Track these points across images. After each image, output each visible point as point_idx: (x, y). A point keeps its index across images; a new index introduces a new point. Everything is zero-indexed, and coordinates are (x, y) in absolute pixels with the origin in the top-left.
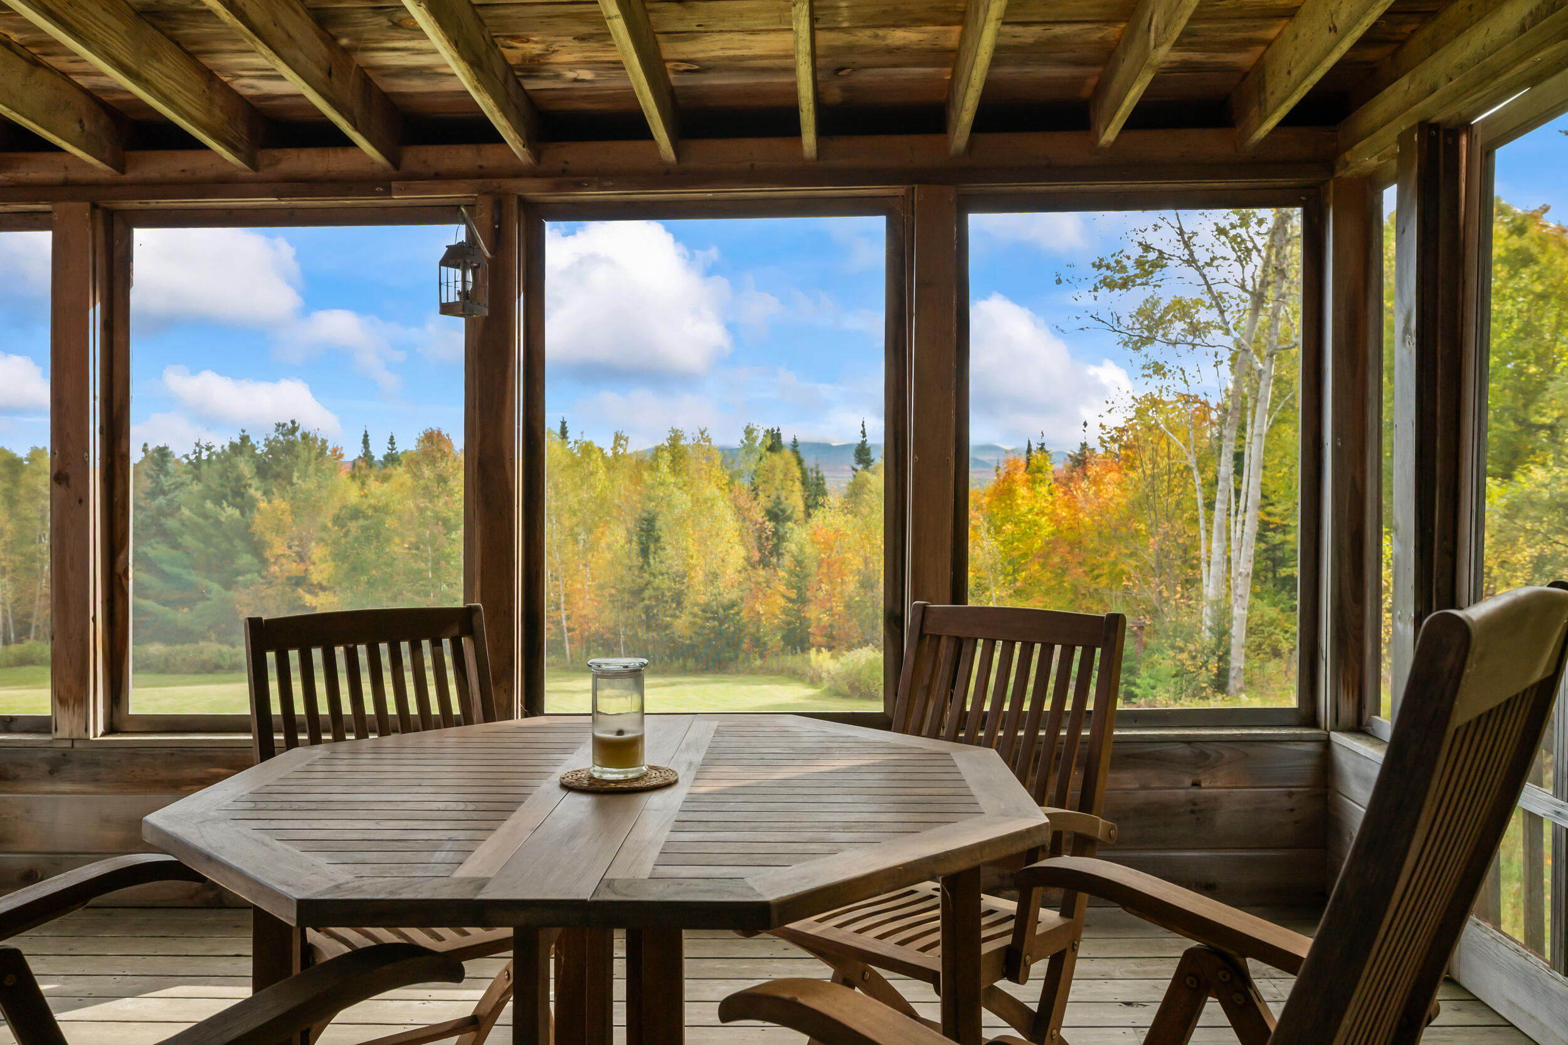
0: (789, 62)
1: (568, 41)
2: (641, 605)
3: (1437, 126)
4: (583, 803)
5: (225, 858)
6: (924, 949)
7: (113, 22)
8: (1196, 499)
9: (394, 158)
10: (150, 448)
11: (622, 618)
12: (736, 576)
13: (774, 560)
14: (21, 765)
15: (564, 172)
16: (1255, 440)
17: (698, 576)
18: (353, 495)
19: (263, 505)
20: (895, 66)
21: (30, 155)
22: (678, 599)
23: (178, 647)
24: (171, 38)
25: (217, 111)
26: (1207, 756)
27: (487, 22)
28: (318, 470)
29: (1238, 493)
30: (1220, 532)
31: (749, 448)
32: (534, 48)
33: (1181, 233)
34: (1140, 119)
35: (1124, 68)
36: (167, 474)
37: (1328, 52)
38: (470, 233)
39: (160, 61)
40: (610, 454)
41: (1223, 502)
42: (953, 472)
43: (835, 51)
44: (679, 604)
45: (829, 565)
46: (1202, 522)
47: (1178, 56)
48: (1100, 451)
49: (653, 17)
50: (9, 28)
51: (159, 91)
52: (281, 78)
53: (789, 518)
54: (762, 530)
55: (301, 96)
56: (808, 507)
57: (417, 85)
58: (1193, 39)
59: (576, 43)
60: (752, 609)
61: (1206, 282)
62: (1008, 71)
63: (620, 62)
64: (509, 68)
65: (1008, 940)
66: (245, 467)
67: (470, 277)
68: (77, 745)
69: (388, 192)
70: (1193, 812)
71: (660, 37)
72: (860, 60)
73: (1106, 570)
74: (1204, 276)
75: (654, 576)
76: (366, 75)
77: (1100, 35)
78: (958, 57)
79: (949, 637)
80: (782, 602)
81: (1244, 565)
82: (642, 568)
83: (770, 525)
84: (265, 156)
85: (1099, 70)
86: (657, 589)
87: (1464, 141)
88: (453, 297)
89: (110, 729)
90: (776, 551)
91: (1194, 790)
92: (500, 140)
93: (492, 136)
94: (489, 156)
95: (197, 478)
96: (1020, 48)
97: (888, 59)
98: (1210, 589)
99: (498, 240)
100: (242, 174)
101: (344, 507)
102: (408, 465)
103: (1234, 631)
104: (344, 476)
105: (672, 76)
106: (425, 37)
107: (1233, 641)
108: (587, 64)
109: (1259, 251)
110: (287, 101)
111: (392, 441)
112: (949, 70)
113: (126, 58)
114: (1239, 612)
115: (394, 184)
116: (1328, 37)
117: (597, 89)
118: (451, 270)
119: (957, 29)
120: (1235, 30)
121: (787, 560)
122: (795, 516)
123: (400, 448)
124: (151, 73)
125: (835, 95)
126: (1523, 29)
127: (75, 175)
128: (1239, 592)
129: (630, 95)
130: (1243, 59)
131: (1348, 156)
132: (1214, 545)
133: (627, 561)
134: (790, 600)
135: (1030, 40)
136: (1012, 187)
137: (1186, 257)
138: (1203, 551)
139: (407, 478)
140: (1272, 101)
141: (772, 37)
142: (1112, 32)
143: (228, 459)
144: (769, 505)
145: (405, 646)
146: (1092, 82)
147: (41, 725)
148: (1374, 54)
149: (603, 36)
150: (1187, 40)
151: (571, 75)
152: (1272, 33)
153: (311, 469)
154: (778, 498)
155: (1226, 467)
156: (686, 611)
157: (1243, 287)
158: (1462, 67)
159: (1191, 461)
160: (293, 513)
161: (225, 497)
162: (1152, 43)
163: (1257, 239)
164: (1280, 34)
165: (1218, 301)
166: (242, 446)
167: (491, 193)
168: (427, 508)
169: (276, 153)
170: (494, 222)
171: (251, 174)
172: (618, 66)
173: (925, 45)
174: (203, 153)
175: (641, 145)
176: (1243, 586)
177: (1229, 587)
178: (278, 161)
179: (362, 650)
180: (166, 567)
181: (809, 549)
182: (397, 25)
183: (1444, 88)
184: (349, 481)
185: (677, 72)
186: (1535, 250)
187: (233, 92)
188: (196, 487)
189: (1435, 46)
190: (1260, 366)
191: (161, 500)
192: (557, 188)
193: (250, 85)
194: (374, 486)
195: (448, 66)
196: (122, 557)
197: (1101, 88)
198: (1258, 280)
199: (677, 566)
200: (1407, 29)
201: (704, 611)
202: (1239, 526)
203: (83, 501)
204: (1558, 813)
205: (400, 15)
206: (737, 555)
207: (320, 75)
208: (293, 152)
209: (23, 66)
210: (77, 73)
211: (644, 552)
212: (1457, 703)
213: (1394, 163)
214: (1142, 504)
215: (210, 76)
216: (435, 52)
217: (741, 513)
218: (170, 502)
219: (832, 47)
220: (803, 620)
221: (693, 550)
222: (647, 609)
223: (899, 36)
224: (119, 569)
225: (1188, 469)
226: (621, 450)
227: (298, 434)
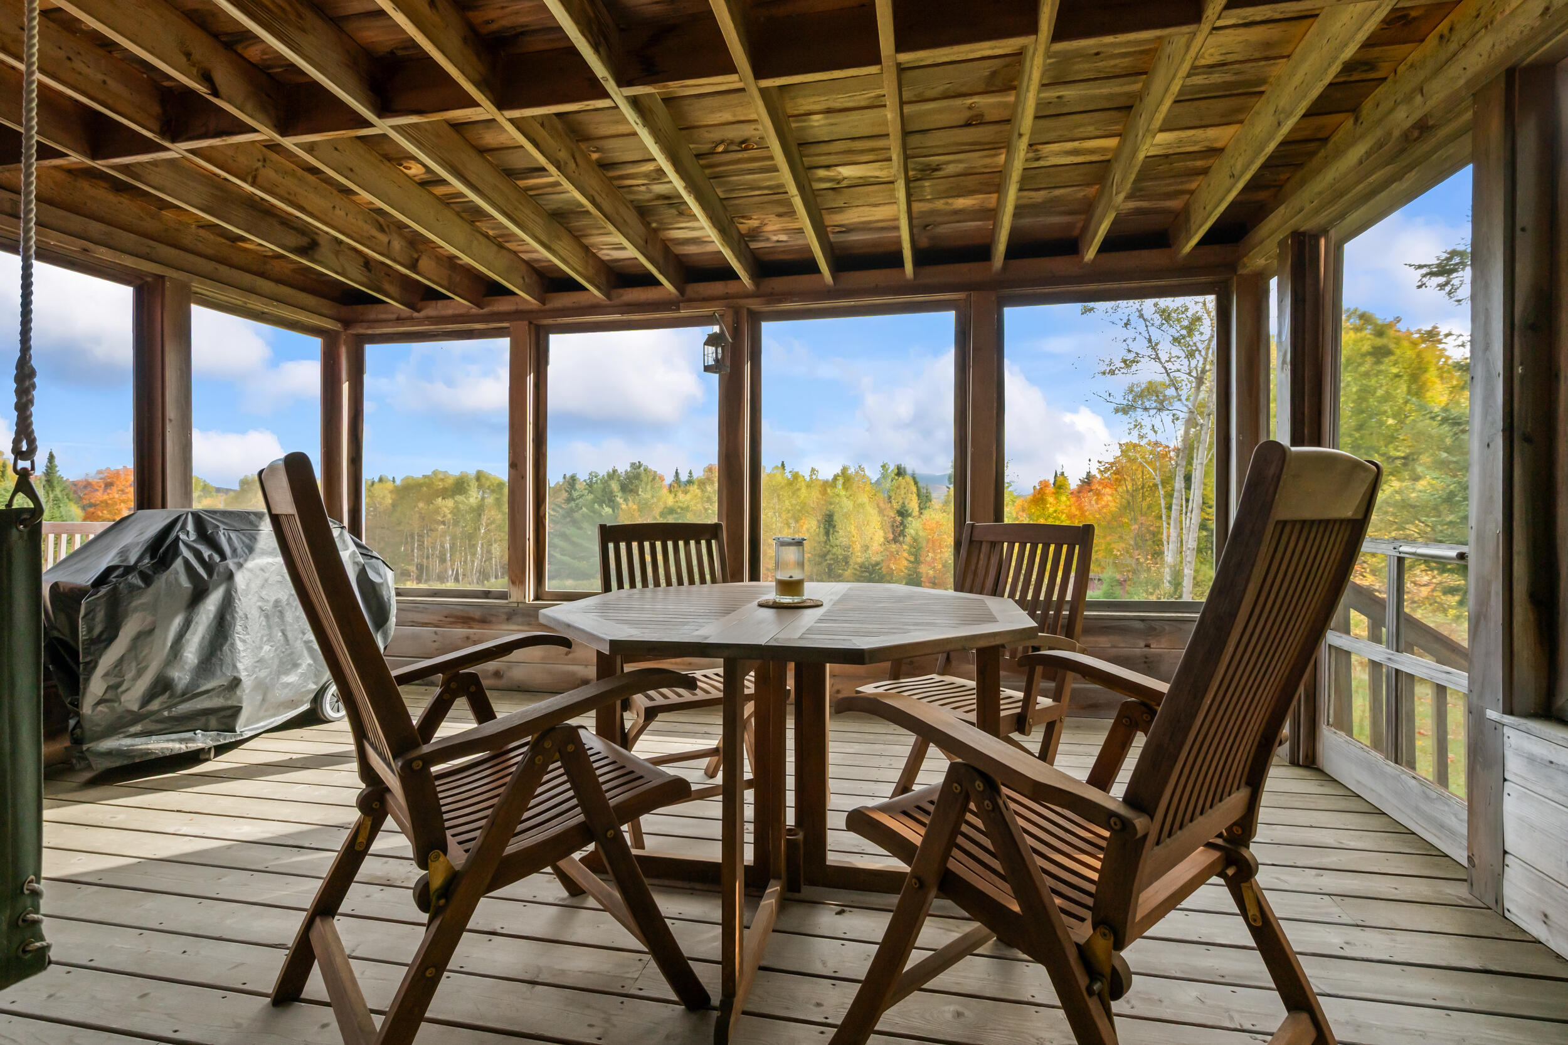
0: (896, 223)
1: (773, 218)
2: (825, 564)
3: (1303, 234)
4: (769, 613)
5: (576, 625)
6: (967, 712)
7: (538, 219)
8: (1160, 504)
9: (681, 291)
10: (567, 476)
11: (815, 570)
12: (879, 547)
13: (901, 539)
14: (493, 615)
15: (772, 294)
16: (1199, 467)
17: (857, 547)
18: (670, 501)
19: (624, 506)
20: (958, 222)
21: (499, 298)
22: (846, 560)
23: (580, 582)
24: (566, 229)
25: (590, 268)
26: (1155, 629)
27: (729, 209)
28: (652, 488)
29: (1187, 500)
30: (1175, 523)
31: (884, 476)
32: (753, 223)
33: (1150, 341)
34: (1108, 246)
35: (1099, 212)
36: (575, 490)
37: (1229, 191)
38: (721, 329)
39: (560, 240)
40: (808, 479)
41: (1177, 505)
42: (994, 458)
43: (923, 214)
44: (847, 563)
45: (933, 542)
46: (1164, 517)
47: (1132, 205)
48: (1098, 476)
49: (818, 199)
50: (488, 228)
51: (560, 256)
52: (624, 248)
53: (910, 515)
54: (895, 521)
55: (636, 258)
56: (921, 509)
57: (692, 249)
58: (1142, 193)
59: (777, 219)
60: (888, 566)
61: (1167, 371)
62: (1027, 221)
63: (801, 229)
64: (742, 236)
65: (1019, 710)
66: (615, 486)
67: (720, 350)
68: (520, 605)
69: (678, 309)
70: (1145, 662)
71: (823, 211)
72: (939, 219)
73: (1103, 547)
74: (1165, 368)
75: (833, 547)
76: (666, 245)
77: (1082, 194)
78: (996, 214)
79: (987, 542)
80: (905, 563)
81: (1191, 543)
82: (826, 542)
83: (899, 519)
84: (615, 293)
85: (1083, 217)
86: (834, 554)
87: (1323, 242)
88: (711, 362)
89: (537, 598)
90: (902, 533)
91: (1147, 649)
92: (738, 278)
93: (734, 276)
94: (731, 287)
95: (590, 492)
96: (1034, 206)
97: (953, 218)
98: (1169, 557)
99: (736, 332)
100: (604, 303)
101: (666, 507)
102: (699, 485)
103: (1185, 584)
104: (665, 491)
105: (831, 236)
106: (697, 220)
107: (1184, 589)
108: (785, 231)
109: (1200, 351)
110: (626, 262)
111: (690, 473)
112: (991, 222)
113: (544, 238)
114: (1188, 572)
115: (681, 305)
116: (1228, 182)
117: (790, 246)
118: (710, 348)
119: (995, 196)
120: (1170, 185)
121: (908, 539)
122: (914, 514)
123: (695, 476)
124: (556, 246)
125: (924, 242)
126: (1361, 162)
127: (521, 307)
128: (1188, 559)
129: (808, 249)
130: (1175, 204)
131: (1245, 259)
132: (1172, 530)
133: (817, 538)
134: (911, 562)
135: (1040, 200)
136: (1029, 291)
137: (1153, 356)
138: (1165, 535)
139: (698, 492)
140: (1194, 227)
141: (887, 208)
142: (1091, 191)
143: (606, 482)
144: (898, 508)
145: (681, 543)
146: (1080, 225)
147: (503, 596)
148: (1262, 195)
149: (791, 213)
150: (1138, 194)
151: (775, 238)
152: (1193, 186)
153: (649, 487)
154: (903, 503)
155: (1179, 484)
156: (851, 567)
157: (1189, 374)
158: (1320, 193)
159: (1158, 480)
160: (639, 510)
161: (604, 502)
162: (1114, 192)
163: (1199, 344)
164: (1199, 185)
165: (1174, 383)
166: (613, 475)
167: (732, 307)
168: (709, 508)
169: (621, 291)
170: (734, 322)
171: (608, 302)
172: (800, 231)
173: (977, 207)
174: (586, 292)
175: (814, 277)
176: (1190, 556)
177: (1182, 557)
178: (622, 296)
179: (658, 544)
180: (575, 539)
181: (921, 533)
182: (681, 214)
183: (1308, 207)
184: (668, 494)
185: (833, 233)
186: (1392, 346)
187: (599, 259)
188: (591, 497)
189: (1302, 183)
190: (1202, 421)
191: (573, 504)
192: (769, 303)
193: (608, 254)
194: (681, 496)
195: (710, 236)
196: (543, 508)
197: (1085, 228)
198: (1199, 369)
199: (844, 541)
200: (1283, 177)
201: (861, 567)
202: (1188, 520)
203: (524, 477)
204: (1389, 659)
205: (683, 207)
206: (879, 536)
207: (641, 242)
208: (629, 290)
209: (495, 248)
210: (522, 252)
211: (827, 533)
212: (1277, 497)
213: (1275, 262)
214: (1128, 507)
215: (586, 249)
216: (702, 228)
217: (881, 512)
218: (577, 505)
219: (921, 212)
220: (918, 574)
221: (854, 532)
222: (829, 565)
223: (961, 203)
224: (541, 514)
225: (1156, 485)
226: (814, 477)
227: (642, 468)
